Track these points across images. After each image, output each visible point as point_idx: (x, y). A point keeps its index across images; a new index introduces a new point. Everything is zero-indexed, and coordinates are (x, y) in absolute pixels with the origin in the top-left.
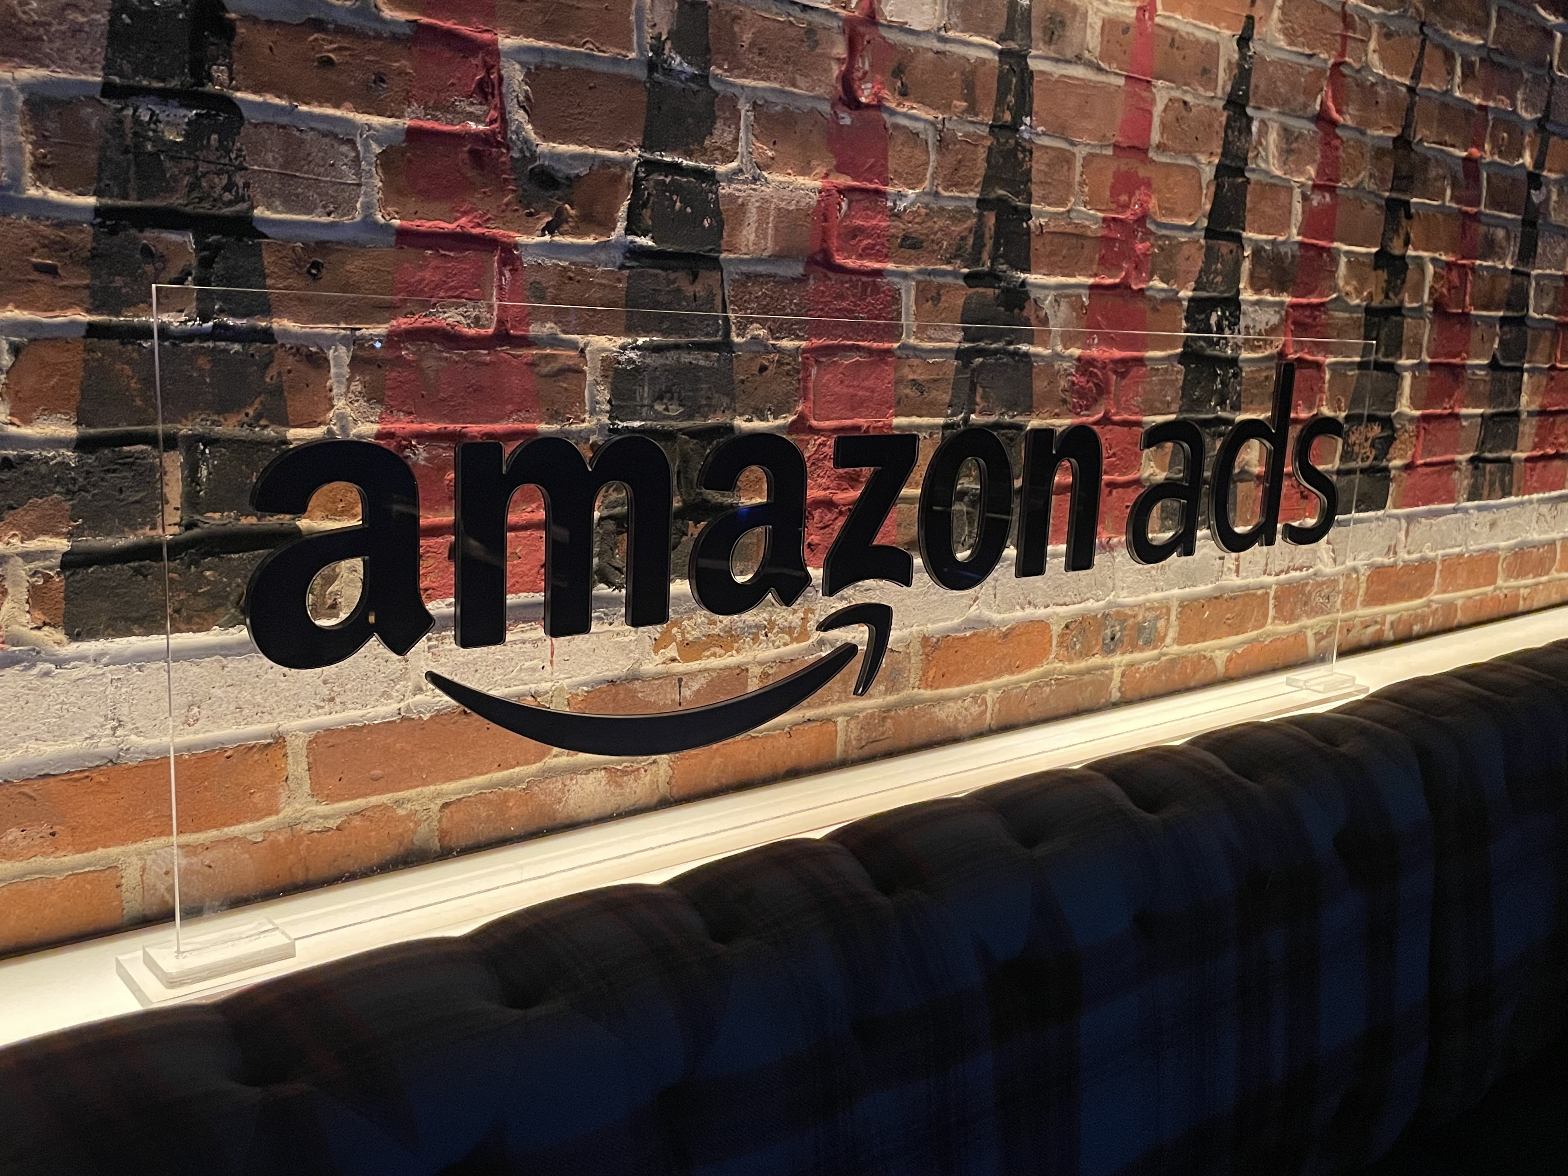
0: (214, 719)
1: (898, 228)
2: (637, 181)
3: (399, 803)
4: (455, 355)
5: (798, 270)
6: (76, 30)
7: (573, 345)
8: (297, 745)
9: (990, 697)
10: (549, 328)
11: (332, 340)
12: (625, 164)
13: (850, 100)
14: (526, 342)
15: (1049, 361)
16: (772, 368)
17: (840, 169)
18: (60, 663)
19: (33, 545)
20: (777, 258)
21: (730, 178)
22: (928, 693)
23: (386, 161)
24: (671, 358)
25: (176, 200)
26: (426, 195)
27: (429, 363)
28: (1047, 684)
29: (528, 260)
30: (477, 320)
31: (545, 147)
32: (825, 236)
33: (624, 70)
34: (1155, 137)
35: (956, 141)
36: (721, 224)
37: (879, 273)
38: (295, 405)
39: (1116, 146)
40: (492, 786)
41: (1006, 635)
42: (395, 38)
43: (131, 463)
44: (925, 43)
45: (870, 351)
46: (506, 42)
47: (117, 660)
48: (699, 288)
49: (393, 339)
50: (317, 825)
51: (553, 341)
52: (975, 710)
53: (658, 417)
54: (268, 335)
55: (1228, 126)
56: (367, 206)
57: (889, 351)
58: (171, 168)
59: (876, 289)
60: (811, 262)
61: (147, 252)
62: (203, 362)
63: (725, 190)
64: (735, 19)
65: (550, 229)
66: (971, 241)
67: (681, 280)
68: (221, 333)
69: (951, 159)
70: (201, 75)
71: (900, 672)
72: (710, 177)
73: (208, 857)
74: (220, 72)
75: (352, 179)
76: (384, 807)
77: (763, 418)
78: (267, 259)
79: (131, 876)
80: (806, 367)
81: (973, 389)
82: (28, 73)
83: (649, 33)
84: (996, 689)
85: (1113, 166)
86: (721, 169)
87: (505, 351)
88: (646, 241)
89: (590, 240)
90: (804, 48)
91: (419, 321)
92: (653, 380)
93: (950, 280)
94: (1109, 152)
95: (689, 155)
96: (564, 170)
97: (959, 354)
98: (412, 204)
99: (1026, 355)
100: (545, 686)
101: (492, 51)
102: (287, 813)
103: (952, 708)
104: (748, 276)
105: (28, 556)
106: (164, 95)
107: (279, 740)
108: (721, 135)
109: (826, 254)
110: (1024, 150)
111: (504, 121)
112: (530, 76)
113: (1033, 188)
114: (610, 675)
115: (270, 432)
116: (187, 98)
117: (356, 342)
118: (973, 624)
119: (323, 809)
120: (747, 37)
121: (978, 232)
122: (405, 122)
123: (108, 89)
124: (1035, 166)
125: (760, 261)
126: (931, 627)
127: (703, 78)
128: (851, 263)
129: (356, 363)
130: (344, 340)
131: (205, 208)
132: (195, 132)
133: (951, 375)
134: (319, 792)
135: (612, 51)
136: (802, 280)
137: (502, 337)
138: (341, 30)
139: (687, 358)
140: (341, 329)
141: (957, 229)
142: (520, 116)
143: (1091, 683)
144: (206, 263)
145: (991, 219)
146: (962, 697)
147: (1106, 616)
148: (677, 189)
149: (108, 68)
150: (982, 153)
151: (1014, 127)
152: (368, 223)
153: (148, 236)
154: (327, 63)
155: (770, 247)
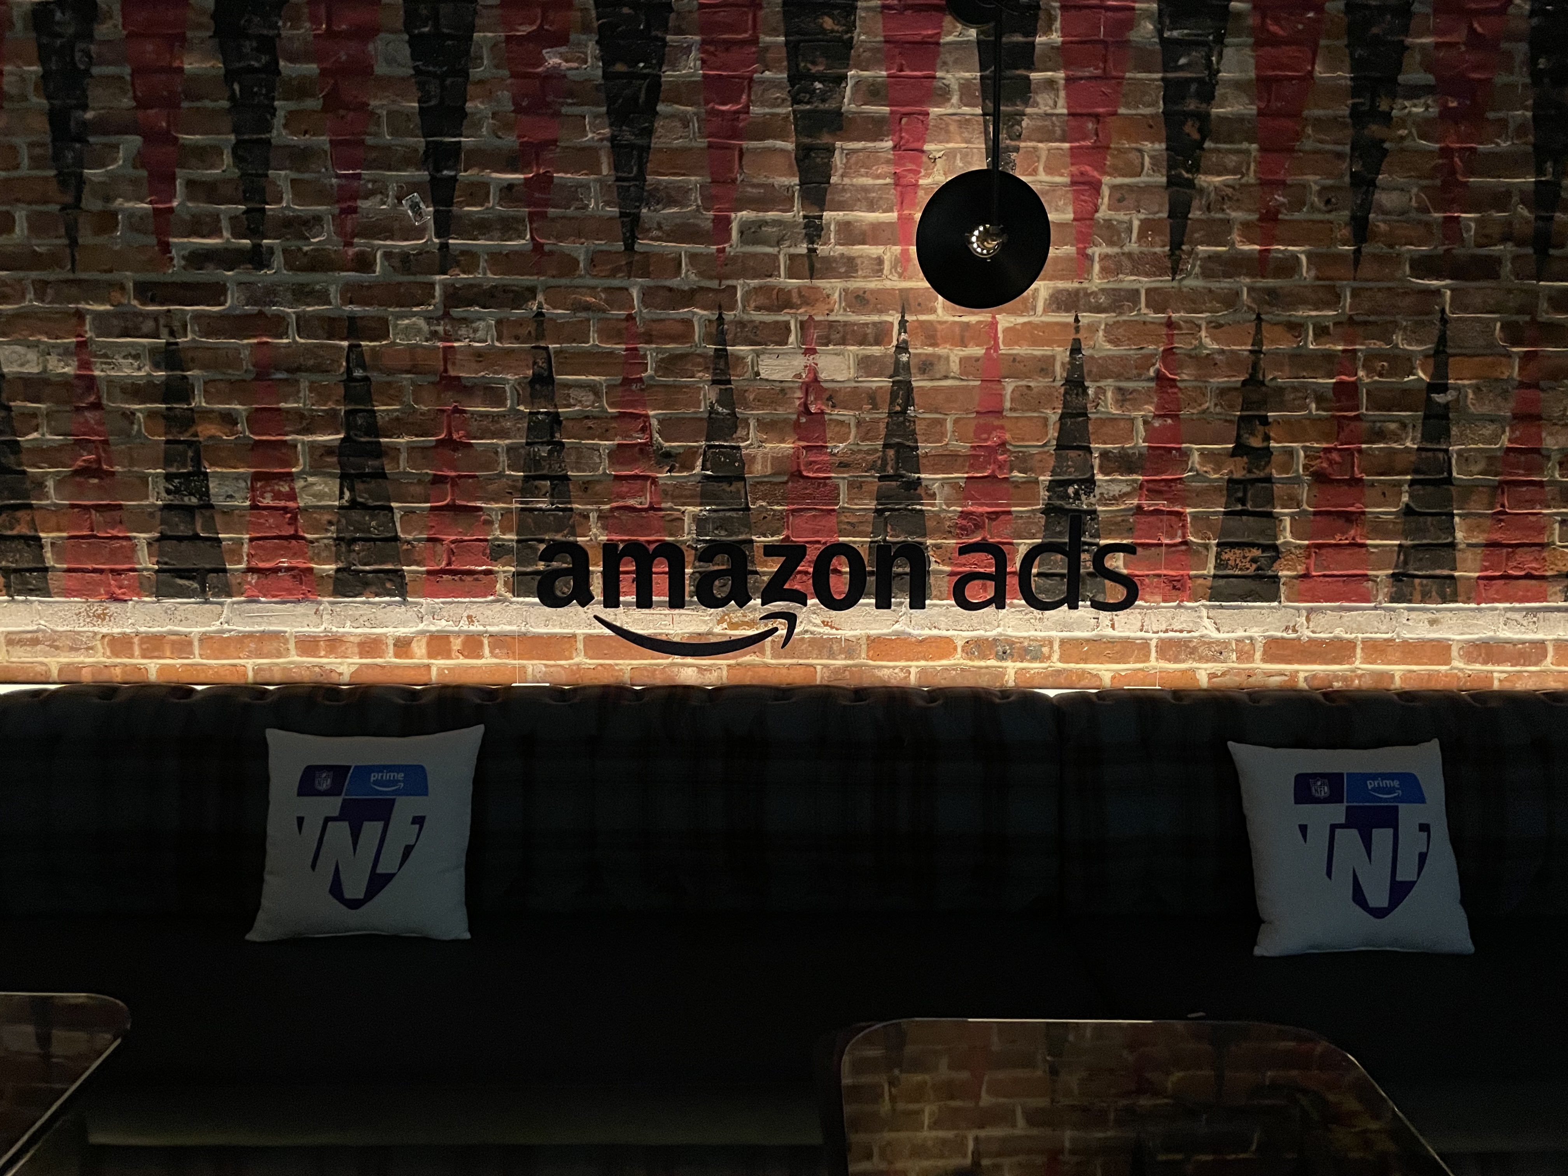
0: (554, 626)
1: (836, 460)
2: (705, 451)
3: (617, 665)
4: (633, 515)
5: (785, 478)
6: (519, 429)
7: (679, 510)
8: (580, 638)
9: (913, 671)
10: (669, 505)
11: (592, 510)
12: (701, 446)
13: (807, 412)
14: (661, 509)
15: (936, 514)
16: (769, 518)
17: (799, 439)
18: (511, 603)
19: (506, 568)
20: (773, 475)
21: (747, 447)
22: (871, 662)
23: (610, 455)
24: (721, 514)
25: (545, 472)
26: (622, 464)
27: (623, 517)
28: (956, 670)
29: (661, 482)
30: (641, 503)
31: (667, 444)
32: (798, 464)
33: (699, 415)
34: (1008, 405)
35: (866, 422)
36: (744, 465)
37: (829, 478)
38: (578, 530)
39: (977, 412)
40: (650, 665)
41: (921, 641)
42: (612, 418)
43: (531, 547)
44: (846, 385)
45: (822, 510)
46: (651, 413)
47: (527, 604)
48: (733, 488)
49: (612, 510)
50: (587, 666)
51: (671, 509)
52: (902, 675)
53: (717, 535)
54: (571, 509)
55: (1066, 393)
56: (604, 469)
57: (834, 510)
58: (543, 463)
59: (825, 485)
60: (792, 475)
61: (536, 487)
62: (551, 518)
63: (744, 452)
64: (746, 391)
65: (669, 471)
66: (880, 462)
67: (725, 486)
68: (558, 509)
69: (863, 430)
70: (553, 436)
71: (854, 651)
72: (738, 448)
73: (552, 669)
74: (558, 435)
75: (598, 461)
76: (611, 665)
77: (765, 536)
78: (571, 487)
79: (530, 670)
80: (788, 517)
81: (886, 526)
82: (507, 441)
83: (708, 402)
84: (917, 667)
85: (976, 422)
86: (742, 444)
87: (651, 513)
88: (709, 473)
89: (685, 474)
90: (780, 396)
91: (621, 503)
92: (714, 523)
93: (870, 479)
94: (974, 415)
95: (726, 441)
96: (674, 451)
97: (876, 511)
98: (618, 467)
99: (921, 510)
100: (671, 632)
101: (647, 416)
102: (576, 660)
103: (886, 672)
104: (758, 483)
105: (504, 572)
106: (542, 443)
107: (574, 636)
108: (741, 432)
109: (800, 472)
110: (909, 421)
111: (651, 438)
112: (659, 422)
113: (918, 437)
114: (699, 631)
115: (572, 539)
116: (548, 443)
117: (600, 511)
118: (897, 633)
119: (588, 661)
120: (751, 397)
121: (884, 459)
122: (616, 442)
123: (527, 444)
124: (917, 428)
125: (765, 476)
126: (872, 632)
127: (733, 414)
128: (811, 475)
129: (599, 517)
130: (596, 510)
131: (553, 474)
132: (550, 452)
133: (871, 519)
134: (587, 655)
135: (692, 410)
136: (786, 483)
137: (651, 508)
138: (594, 418)
139: (728, 514)
140: (595, 507)
141: (870, 458)
142: (657, 435)
143: (989, 674)
144: (553, 489)
145: (891, 453)
146: (894, 668)
147: (995, 640)
148: (723, 454)
149: (527, 437)
150: (882, 426)
151: (904, 412)
152: (604, 473)
153: (537, 483)
154: (590, 428)
155: (769, 471)
